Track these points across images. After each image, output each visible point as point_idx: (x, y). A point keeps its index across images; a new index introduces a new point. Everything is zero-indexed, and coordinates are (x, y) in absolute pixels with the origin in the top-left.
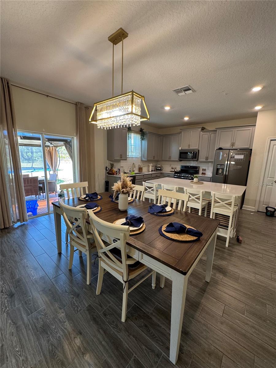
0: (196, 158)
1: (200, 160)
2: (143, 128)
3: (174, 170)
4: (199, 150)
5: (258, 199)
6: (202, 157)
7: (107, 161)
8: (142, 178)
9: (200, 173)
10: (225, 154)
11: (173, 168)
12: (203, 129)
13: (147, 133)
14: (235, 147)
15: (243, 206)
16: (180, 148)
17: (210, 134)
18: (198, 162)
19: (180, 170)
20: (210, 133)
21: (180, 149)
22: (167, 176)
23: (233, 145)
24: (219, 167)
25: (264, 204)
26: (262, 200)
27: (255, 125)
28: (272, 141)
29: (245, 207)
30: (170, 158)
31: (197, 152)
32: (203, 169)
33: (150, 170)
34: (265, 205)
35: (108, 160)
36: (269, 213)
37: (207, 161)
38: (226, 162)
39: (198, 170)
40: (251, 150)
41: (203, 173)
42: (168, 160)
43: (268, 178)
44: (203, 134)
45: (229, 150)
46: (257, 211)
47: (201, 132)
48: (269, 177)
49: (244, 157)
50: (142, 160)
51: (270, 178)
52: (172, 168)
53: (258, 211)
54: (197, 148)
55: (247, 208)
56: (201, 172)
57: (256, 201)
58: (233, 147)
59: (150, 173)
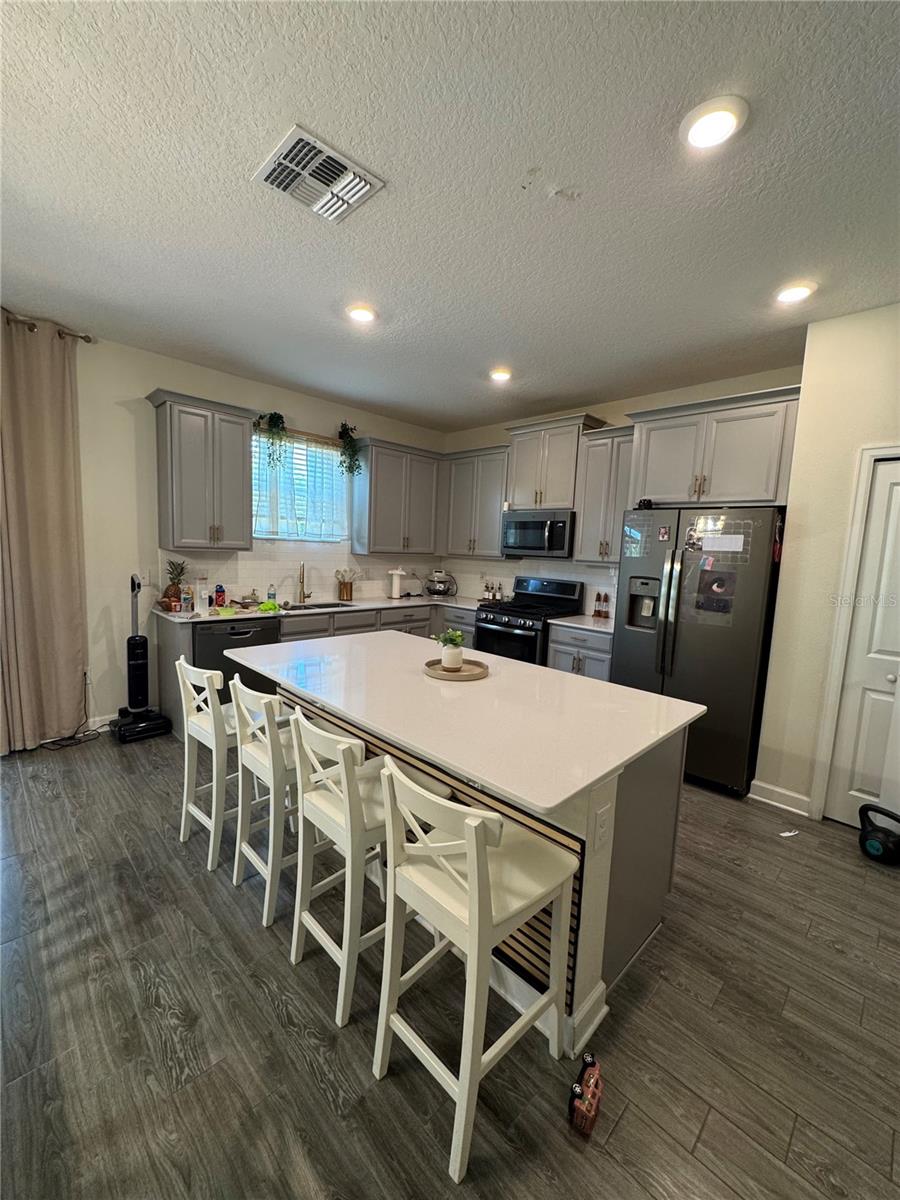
0: (562, 548)
1: (577, 555)
2: (350, 425)
3: (494, 596)
4: (573, 515)
5: (823, 755)
6: (586, 543)
7: (159, 550)
8: (325, 626)
9: (587, 613)
10: (663, 530)
11: (490, 586)
12: (592, 424)
13: (368, 442)
14: (707, 500)
15: (753, 782)
16: (506, 504)
17: (615, 443)
18: (575, 563)
19: (514, 594)
20: (616, 440)
21: (506, 508)
22: (453, 618)
23: (701, 486)
24: (638, 588)
25: (856, 786)
26: (844, 761)
27: (797, 391)
28: (882, 467)
29: (762, 791)
30: (472, 545)
31: (564, 523)
32: (599, 595)
33: (396, 593)
34: (859, 790)
35: (160, 547)
36: (877, 844)
37: (606, 559)
38: (667, 567)
39: (576, 597)
40: (782, 510)
41: (598, 614)
42: (466, 552)
43: (869, 652)
44: (590, 447)
45: (680, 509)
46: (818, 817)
47: (583, 439)
48: (875, 647)
49: (746, 543)
50: (353, 553)
51: (879, 652)
52: (487, 589)
53: (825, 818)
54: (567, 504)
55: (771, 794)
56: (591, 605)
57: (812, 764)
58: (703, 499)
59: (396, 603)
